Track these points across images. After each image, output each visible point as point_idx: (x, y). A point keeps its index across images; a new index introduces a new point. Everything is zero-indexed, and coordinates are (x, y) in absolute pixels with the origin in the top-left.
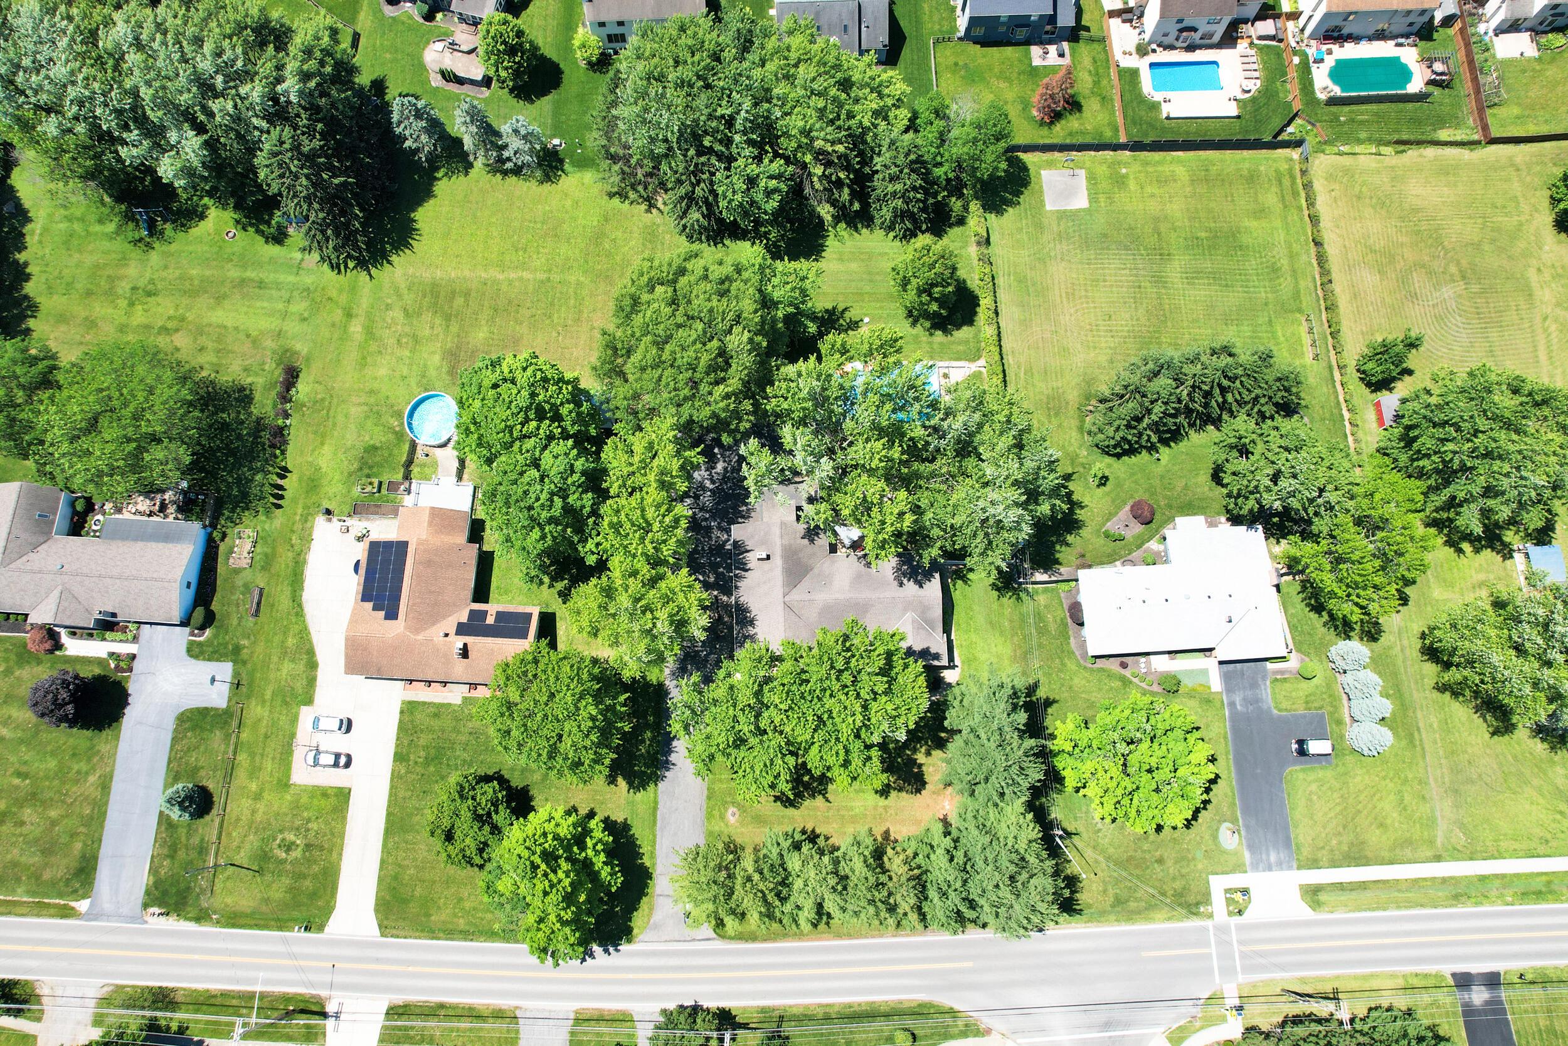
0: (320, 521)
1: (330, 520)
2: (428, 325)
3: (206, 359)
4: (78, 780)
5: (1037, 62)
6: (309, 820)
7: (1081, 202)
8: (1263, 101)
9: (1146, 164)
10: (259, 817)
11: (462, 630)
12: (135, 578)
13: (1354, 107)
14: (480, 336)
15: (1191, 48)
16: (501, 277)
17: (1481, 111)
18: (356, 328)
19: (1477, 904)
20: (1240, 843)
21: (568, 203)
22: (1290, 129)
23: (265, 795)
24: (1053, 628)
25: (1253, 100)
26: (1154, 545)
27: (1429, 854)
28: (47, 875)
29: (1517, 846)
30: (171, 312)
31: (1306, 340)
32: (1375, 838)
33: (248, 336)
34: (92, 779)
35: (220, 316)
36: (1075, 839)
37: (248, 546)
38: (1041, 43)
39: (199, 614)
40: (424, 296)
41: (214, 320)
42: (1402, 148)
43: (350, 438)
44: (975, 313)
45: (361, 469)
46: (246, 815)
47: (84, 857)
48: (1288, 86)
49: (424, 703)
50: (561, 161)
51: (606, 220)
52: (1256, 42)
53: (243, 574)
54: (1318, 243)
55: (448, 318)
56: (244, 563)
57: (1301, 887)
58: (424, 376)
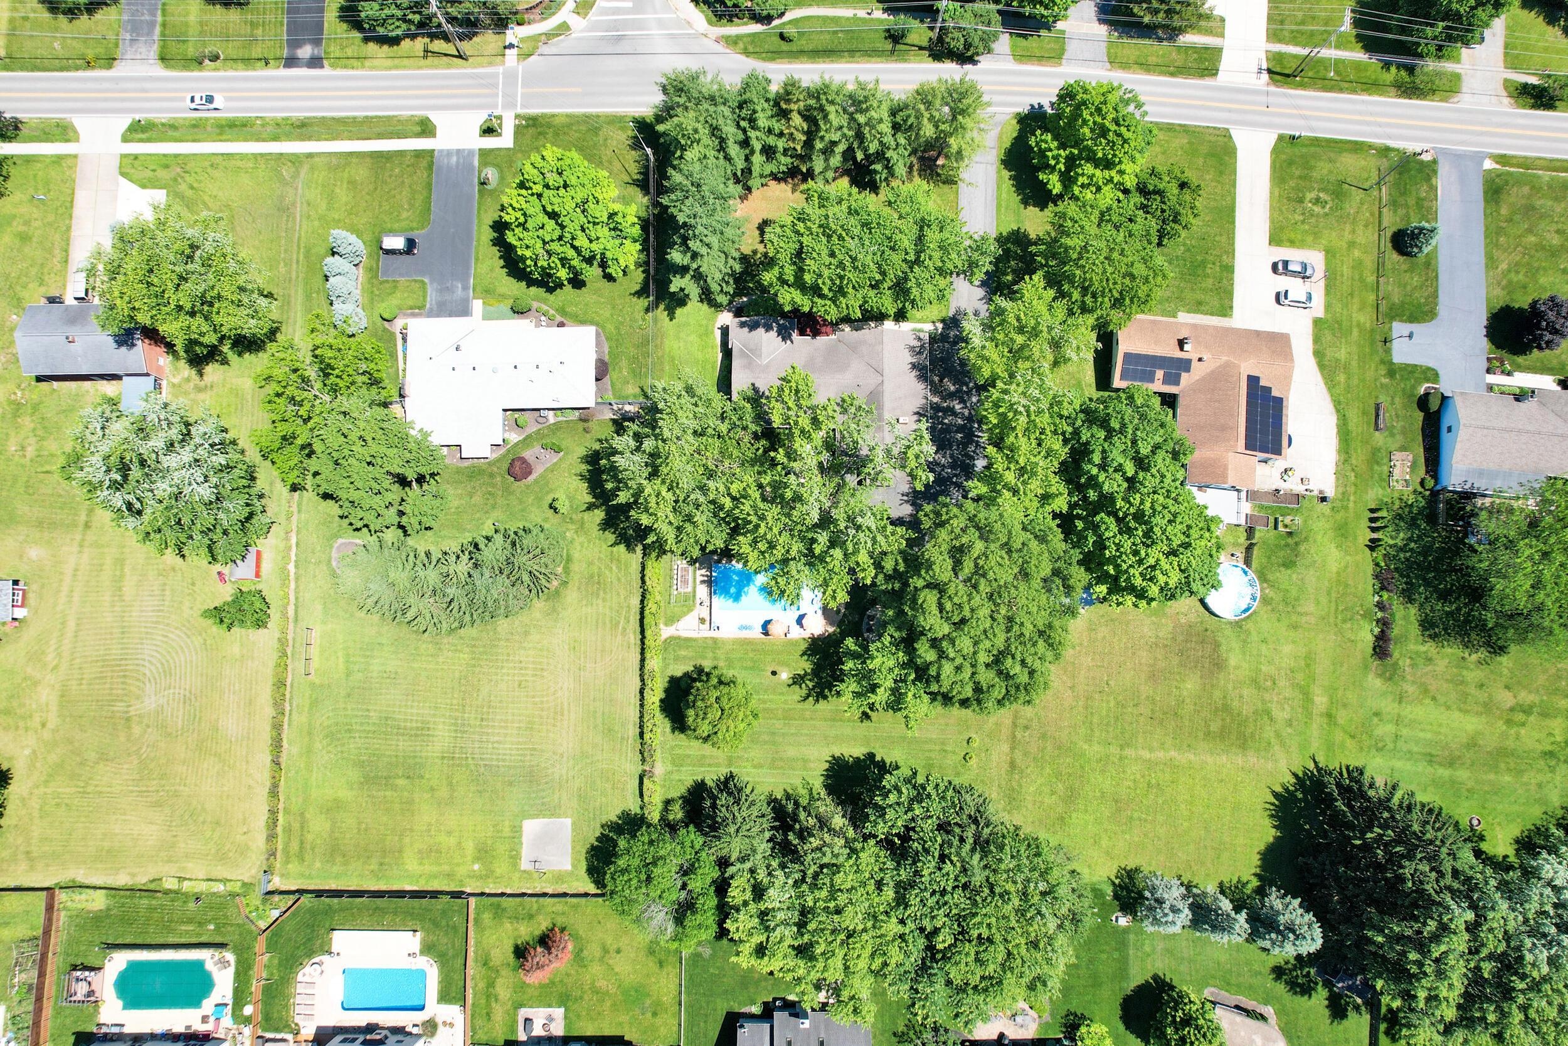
0: (1330, 492)
1: (1321, 492)
2: (1246, 701)
3: (1473, 675)
4: (1516, 267)
5: (559, 1012)
6: (1303, 222)
7: (531, 827)
8: (300, 953)
9: (450, 876)
10: (1348, 227)
11: (1185, 365)
12: (1505, 430)
13: (194, 940)
14: (1191, 685)
15: (371, 1028)
16: (1173, 753)
17: (47, 932)
18: (1321, 701)
19: (287, 119)
20: (480, 172)
21: (1105, 843)
22: (275, 914)
23: (1345, 246)
24: (624, 363)
25: (311, 954)
26: (514, 437)
27: (317, 159)
28: (1526, 190)
29: (239, 163)
30: (1523, 731)
31: (314, 652)
32: (361, 173)
33: (1434, 699)
34: (1504, 266)
35: (1468, 724)
36: (628, 179)
37: (1397, 472)
38: (550, 1039)
39: (1434, 405)
40: (1253, 735)
41: (1474, 720)
42: (152, 887)
43: (1311, 577)
44: (666, 691)
45: (1297, 544)
46: (1360, 229)
47: (1497, 203)
48: (264, 975)
49: (1212, 314)
50: (1116, 896)
51: (1062, 819)
52: (289, 1037)
53: (1397, 445)
54: (277, 763)
55: (1226, 708)
56: (1397, 456)
57: (434, 136)
58: (1244, 641)
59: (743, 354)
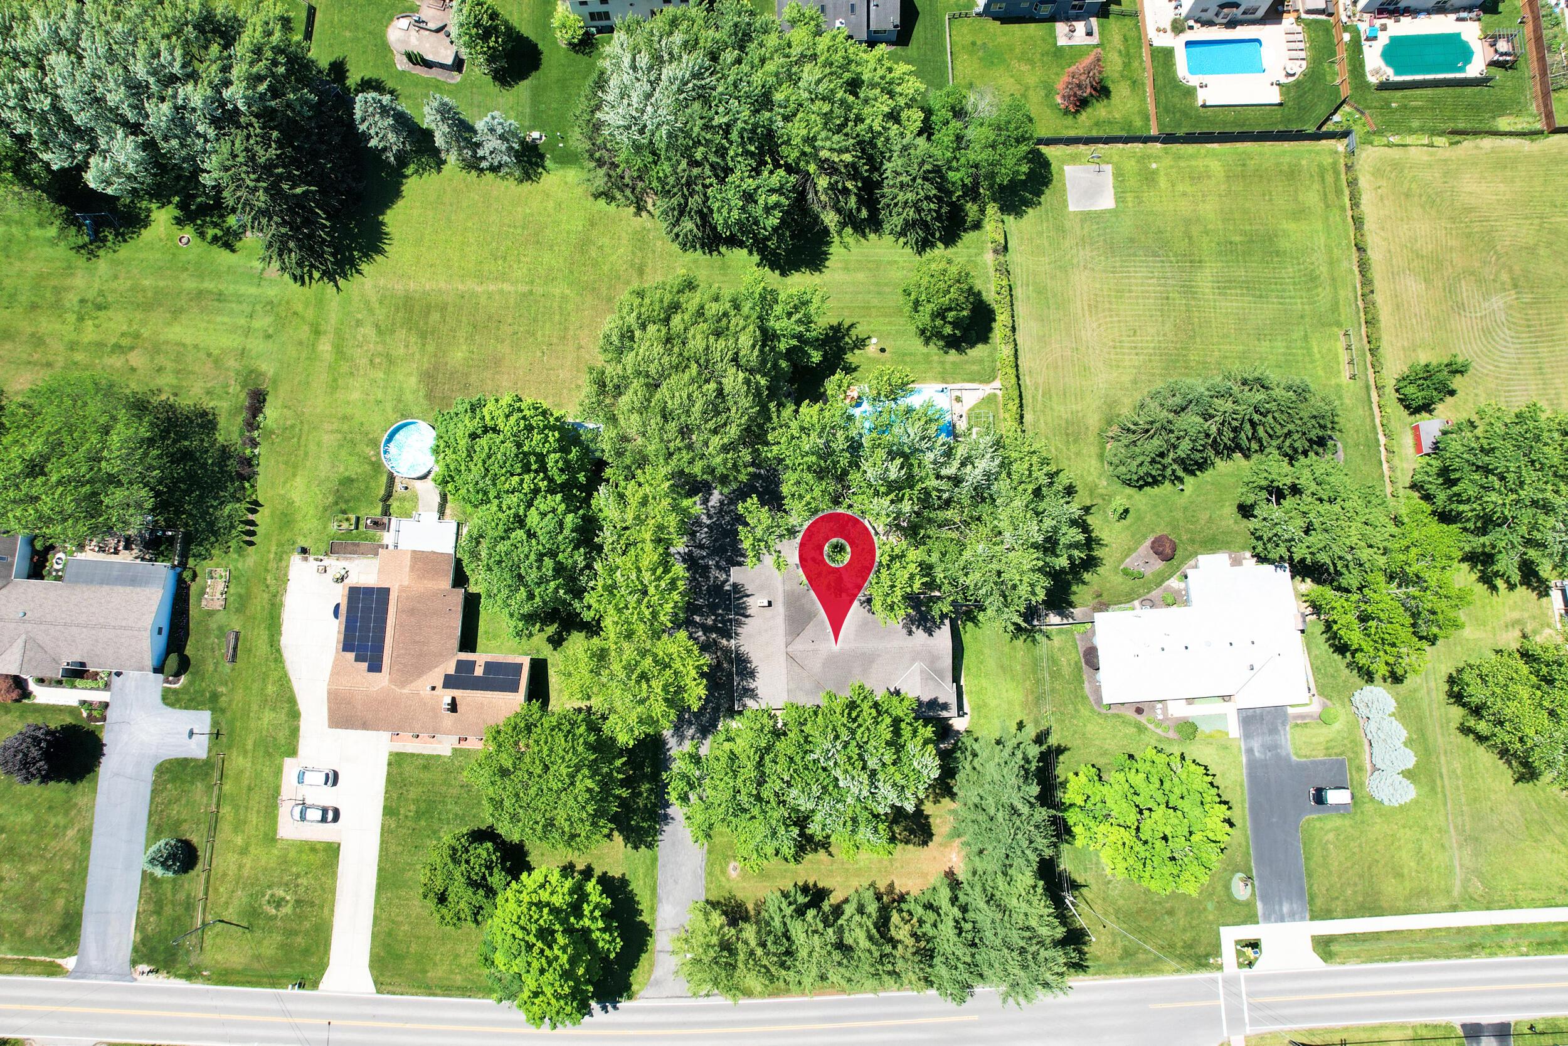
0: (296, 559)
1: (306, 559)
2: (402, 343)
3: (166, 380)
4: (58, 832)
5: (1062, 41)
6: (298, 876)
7: (1107, 202)
8: (1308, 85)
9: (1179, 157)
10: (246, 872)
11: (450, 682)
12: (104, 627)
13: (1408, 92)
14: (458, 355)
15: (1232, 24)
16: (479, 289)
17: (1546, 96)
18: (325, 347)
19: (1491, 955)
20: (1253, 894)
21: (551, 204)
22: (1336, 118)
23: (252, 849)
24: (1066, 671)
25: (1298, 84)
26: (1174, 583)
27: (1445, 903)
28: (30, 932)
29: (1535, 895)
30: (125, 328)
31: (1344, 357)
32: (1390, 888)
33: (209, 355)
34: (71, 833)
35: (178, 332)
36: (1084, 891)
37: (221, 586)
38: (1067, 19)
39: (173, 660)
40: (397, 310)
41: (171, 336)
42: (1458, 138)
43: (324, 469)
44: (990, 329)
45: (336, 503)
46: (232, 870)
47: (67, 913)
48: (1337, 67)
49: (412, 755)
50: (542, 157)
51: (592, 224)
52: (1304, 16)
53: (217, 617)
54: (1360, 249)
55: (423, 335)
56: (218, 605)
57: (1314, 938)
58: (399, 401)
59: (940, 673)
